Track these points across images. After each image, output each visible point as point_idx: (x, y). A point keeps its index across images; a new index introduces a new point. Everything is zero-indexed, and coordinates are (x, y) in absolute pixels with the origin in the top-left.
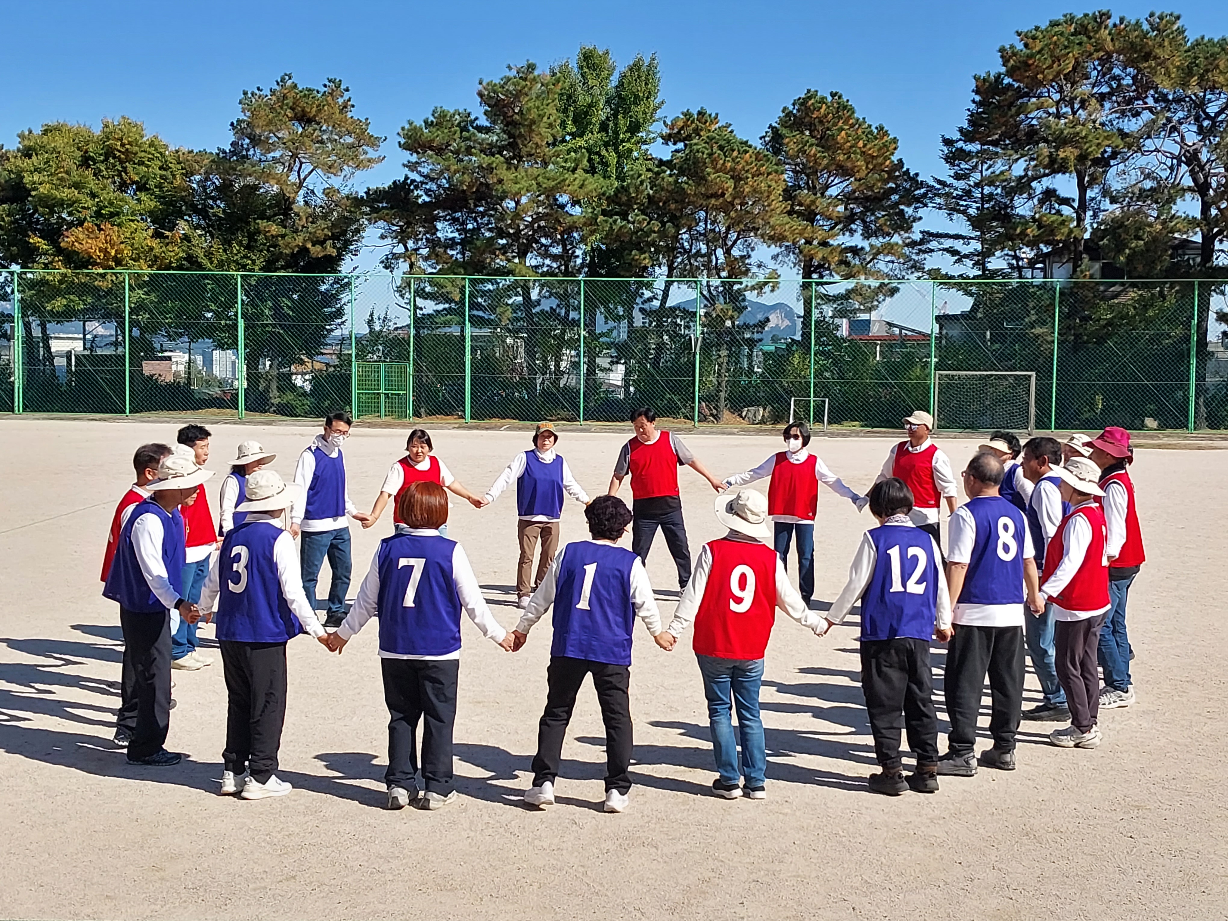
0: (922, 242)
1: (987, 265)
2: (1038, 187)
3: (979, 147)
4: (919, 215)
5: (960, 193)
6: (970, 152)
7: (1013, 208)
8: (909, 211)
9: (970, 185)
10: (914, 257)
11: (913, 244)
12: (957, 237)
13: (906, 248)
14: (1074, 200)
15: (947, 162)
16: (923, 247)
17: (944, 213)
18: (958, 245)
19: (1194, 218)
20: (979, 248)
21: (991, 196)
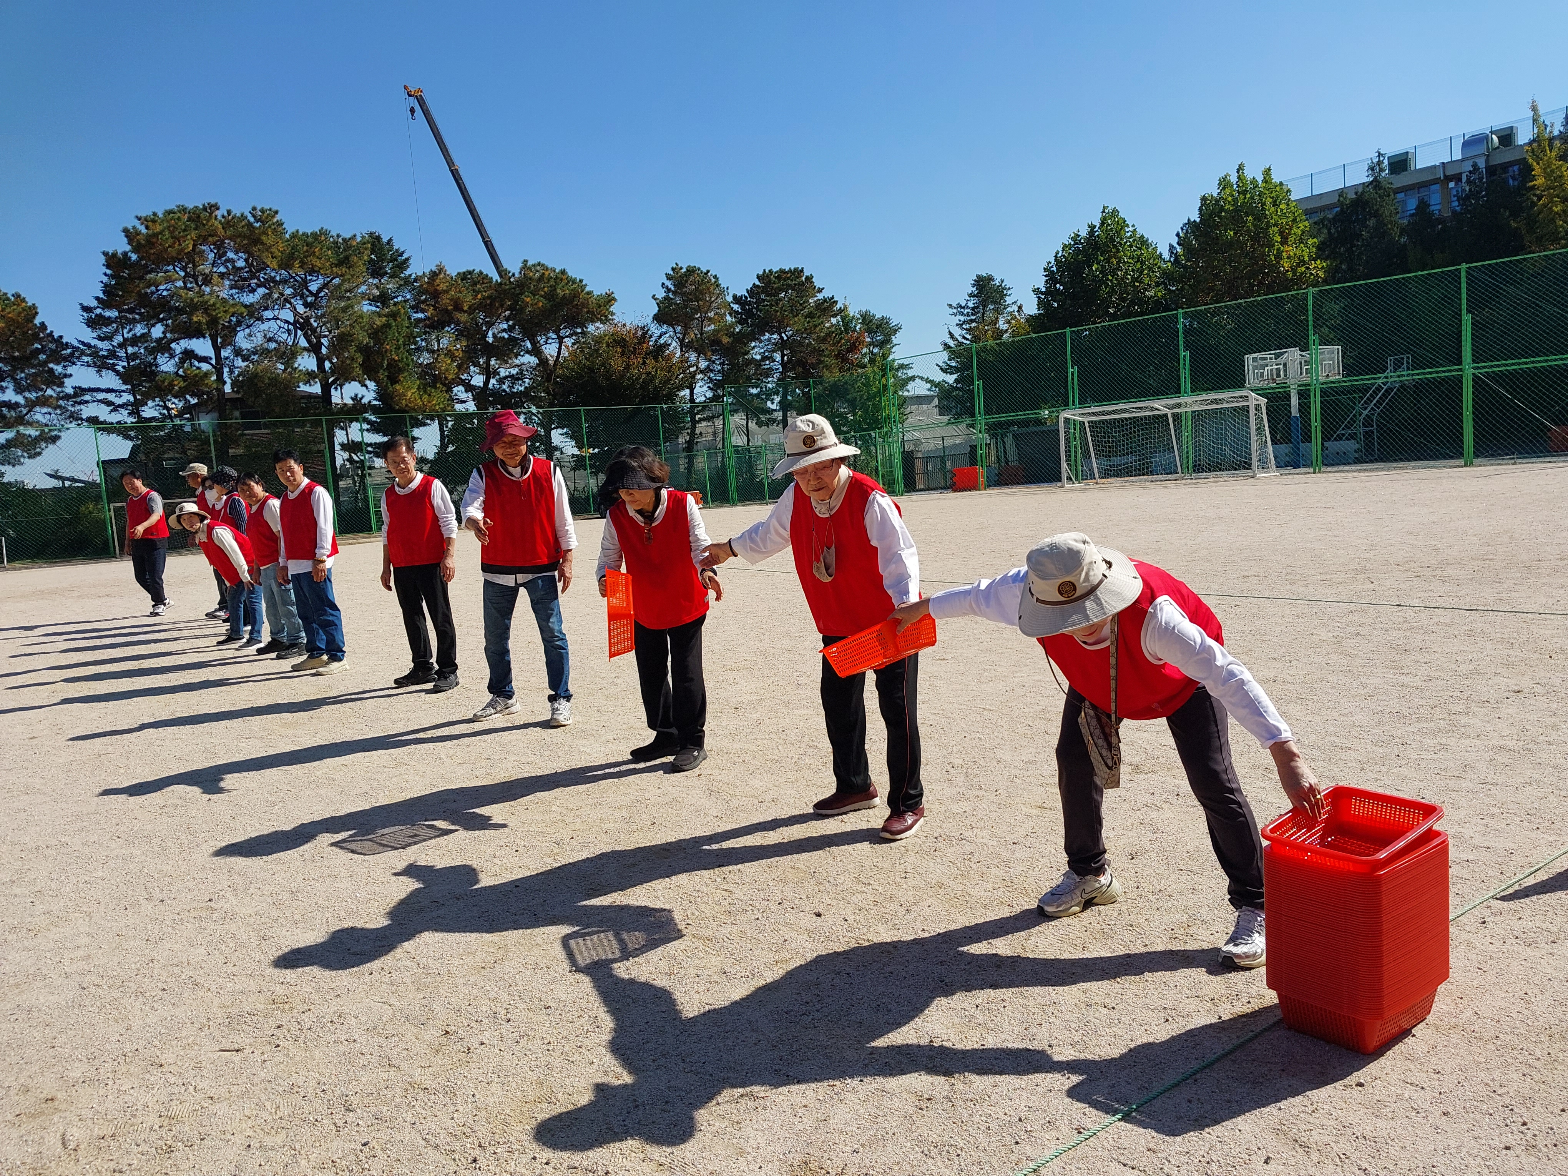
0: (76, 395)
1: (142, 413)
2: (178, 347)
3: (117, 314)
4: (68, 372)
5: (105, 353)
6: (109, 317)
7: (157, 366)
8: (58, 369)
9: (113, 346)
10: (70, 408)
11: (67, 397)
12: (108, 391)
13: (61, 401)
14: (211, 358)
15: (89, 326)
16: (78, 399)
17: (92, 371)
18: (111, 397)
19: (313, 371)
20: (132, 399)
21: (135, 356)
